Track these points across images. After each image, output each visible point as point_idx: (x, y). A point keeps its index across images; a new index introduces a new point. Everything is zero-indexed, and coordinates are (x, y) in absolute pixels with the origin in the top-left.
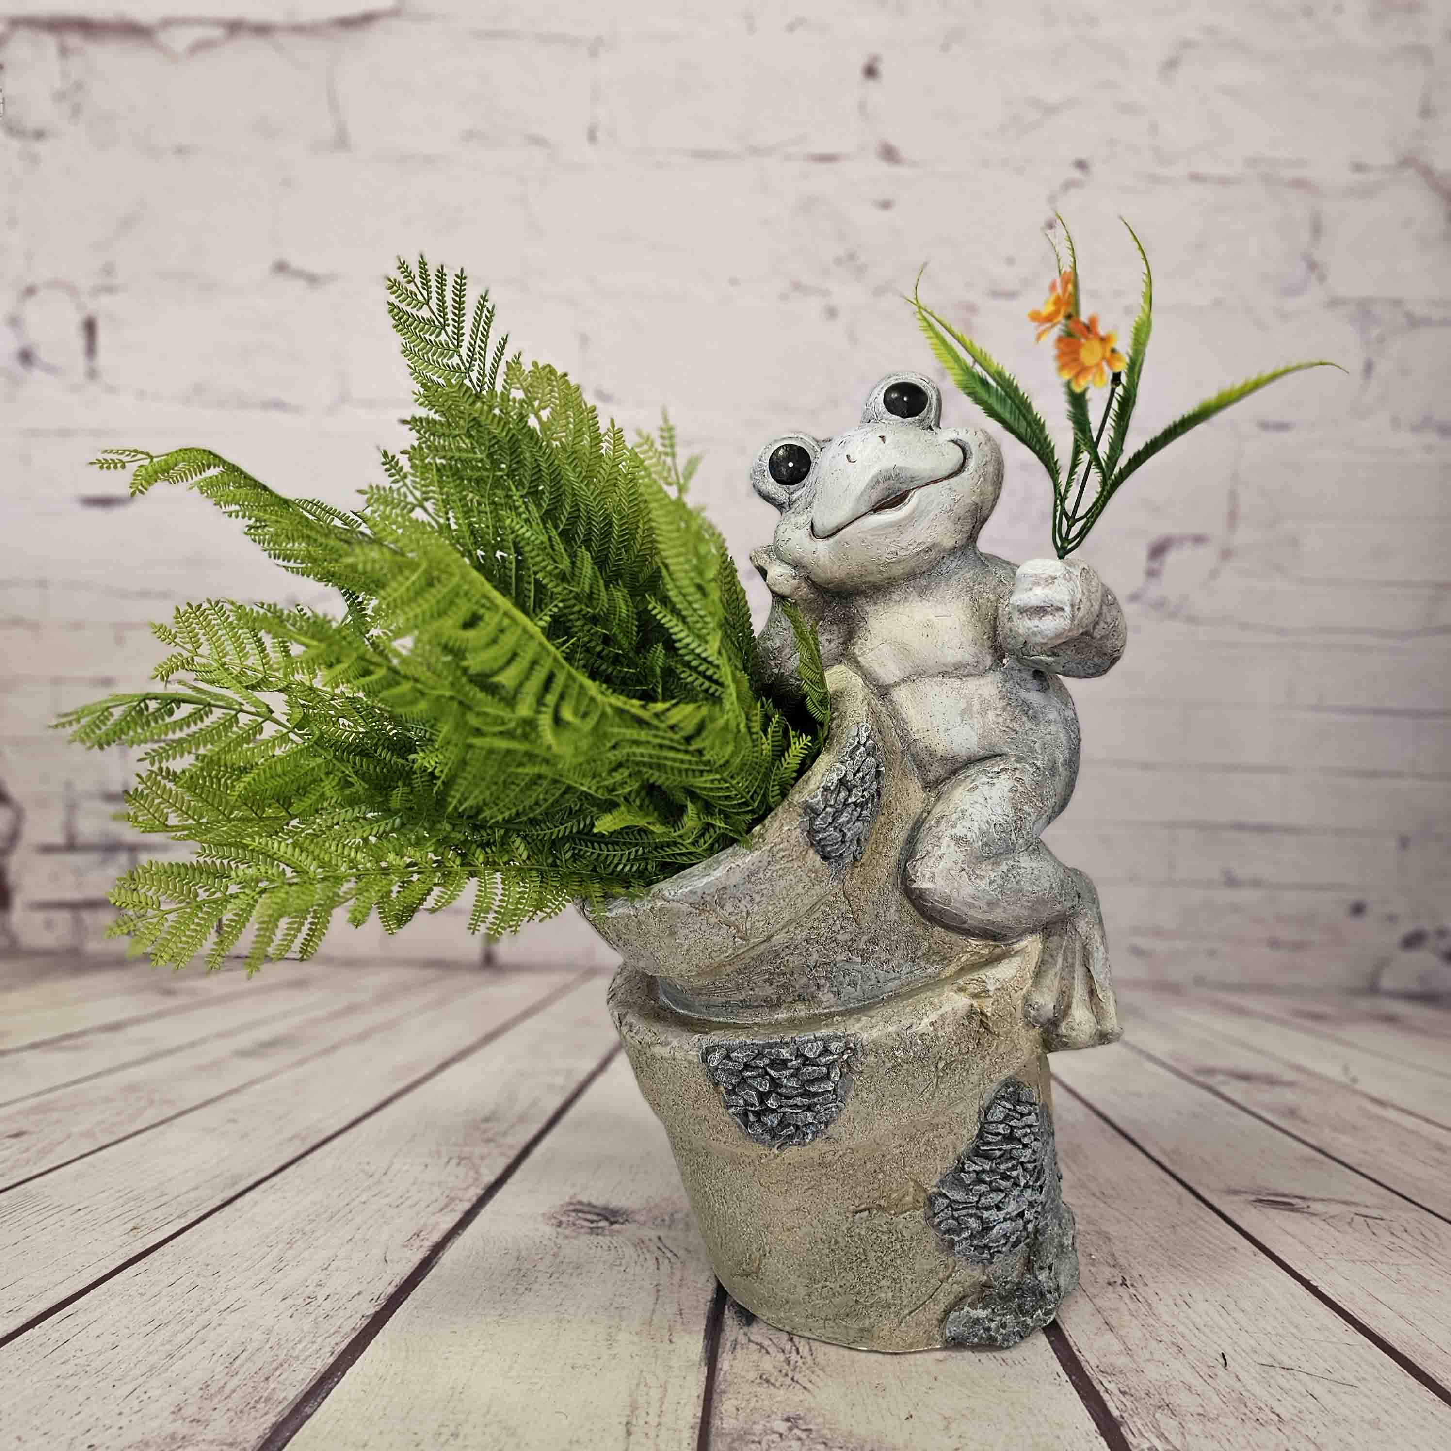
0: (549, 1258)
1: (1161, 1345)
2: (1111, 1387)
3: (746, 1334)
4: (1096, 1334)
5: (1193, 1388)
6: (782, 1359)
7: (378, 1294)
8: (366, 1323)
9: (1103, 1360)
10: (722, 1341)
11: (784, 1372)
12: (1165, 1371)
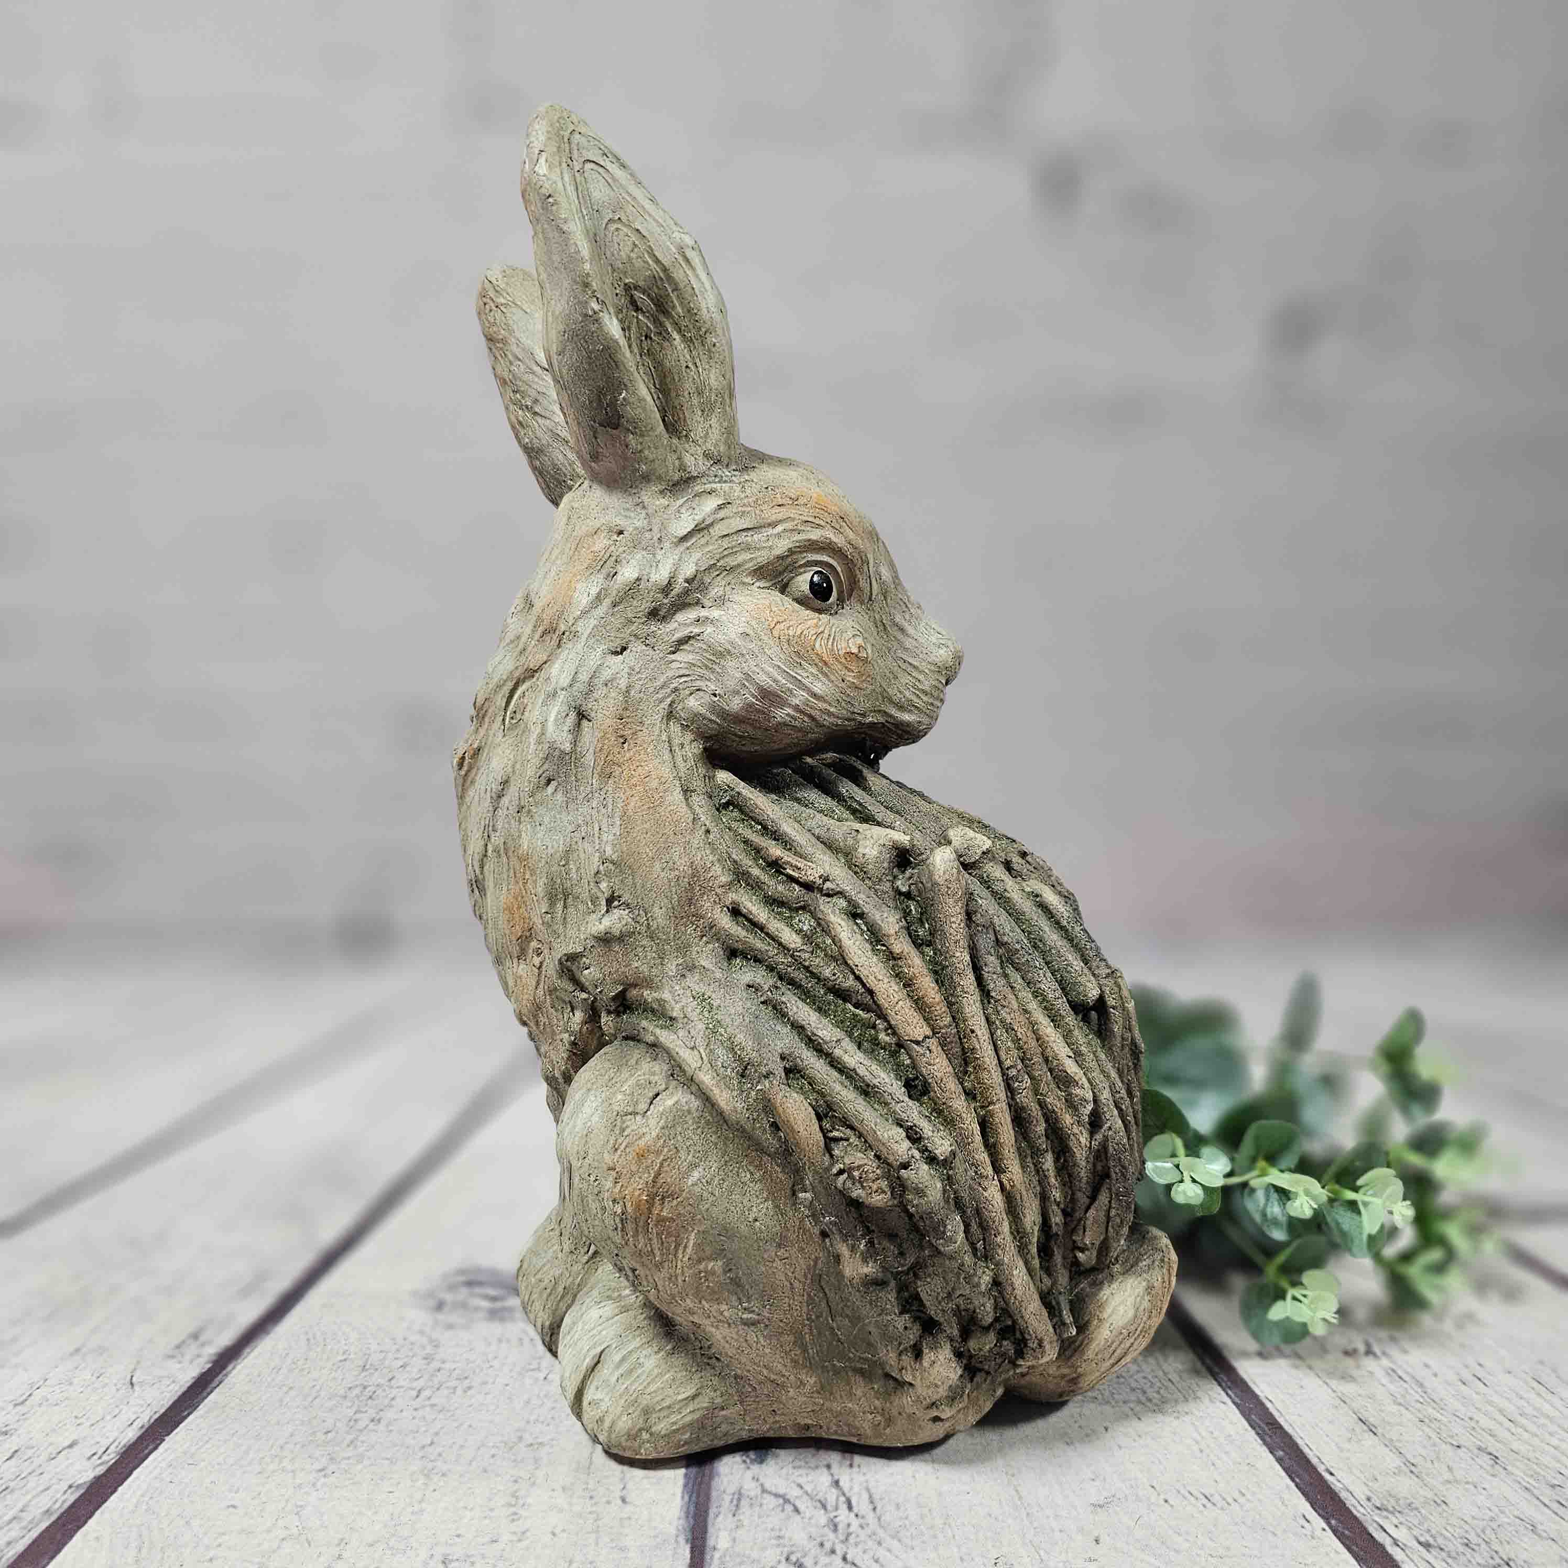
0: (418, 1363)
1: (1459, 1450)
2: (1401, 1534)
3: (756, 1479)
4: (1350, 1440)
5: (1539, 1527)
6: (823, 1520)
7: (105, 1443)
8: (72, 1498)
9: (1375, 1486)
10: (714, 1494)
11: (828, 1546)
12: (1481, 1499)
